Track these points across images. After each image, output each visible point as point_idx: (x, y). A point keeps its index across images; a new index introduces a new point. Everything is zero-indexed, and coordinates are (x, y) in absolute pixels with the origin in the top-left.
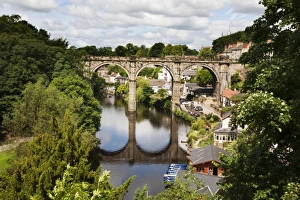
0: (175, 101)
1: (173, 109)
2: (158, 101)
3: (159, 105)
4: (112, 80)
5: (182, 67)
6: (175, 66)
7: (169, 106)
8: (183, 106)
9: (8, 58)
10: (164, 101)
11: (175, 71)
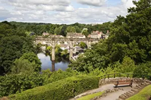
0: (71, 56)
1: (70, 59)
2: (64, 55)
3: (64, 56)
4: (44, 43)
5: (73, 42)
6: (71, 42)
7: (69, 58)
8: (74, 58)
9: (6, 46)
10: (67, 55)
11: (71, 44)
